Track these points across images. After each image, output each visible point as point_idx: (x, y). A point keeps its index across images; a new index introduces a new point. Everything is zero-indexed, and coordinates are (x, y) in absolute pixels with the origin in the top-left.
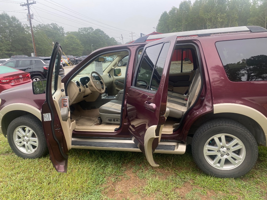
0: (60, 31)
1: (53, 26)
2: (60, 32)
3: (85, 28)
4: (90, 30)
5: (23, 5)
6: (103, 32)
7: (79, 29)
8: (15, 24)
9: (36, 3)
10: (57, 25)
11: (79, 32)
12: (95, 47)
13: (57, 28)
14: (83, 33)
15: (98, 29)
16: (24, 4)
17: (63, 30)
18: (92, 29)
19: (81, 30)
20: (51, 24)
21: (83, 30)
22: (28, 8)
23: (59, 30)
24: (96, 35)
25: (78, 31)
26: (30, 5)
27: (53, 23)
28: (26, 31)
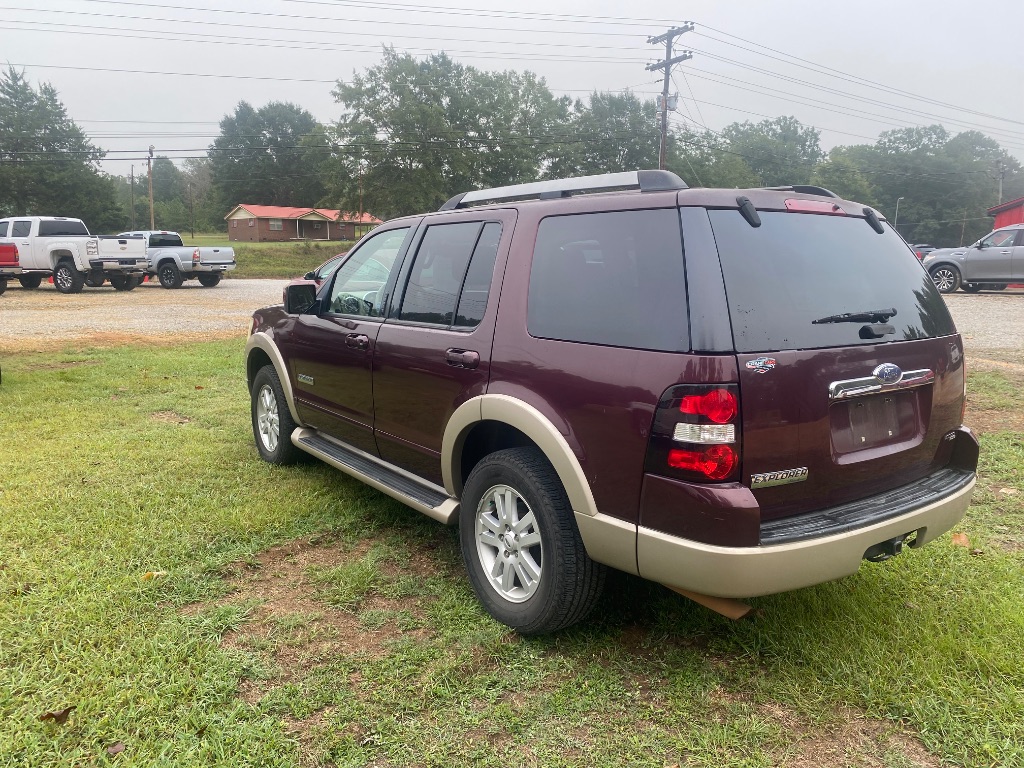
0: (804, 145)
1: (782, 128)
2: (803, 149)
3: (909, 132)
4: (930, 139)
5: (653, 68)
6: (992, 144)
7: (884, 134)
8: (649, 126)
9: (691, 57)
10: (797, 122)
11: (881, 146)
12: (939, 206)
13: (795, 131)
14: (897, 149)
15: (972, 132)
16: (656, 62)
17: (817, 139)
18: (942, 134)
19: (890, 141)
20: (778, 122)
21: (901, 138)
22: (667, 74)
23: (802, 141)
24: (951, 159)
25: (878, 142)
26: (674, 65)
27: (785, 118)
28: (680, 148)
